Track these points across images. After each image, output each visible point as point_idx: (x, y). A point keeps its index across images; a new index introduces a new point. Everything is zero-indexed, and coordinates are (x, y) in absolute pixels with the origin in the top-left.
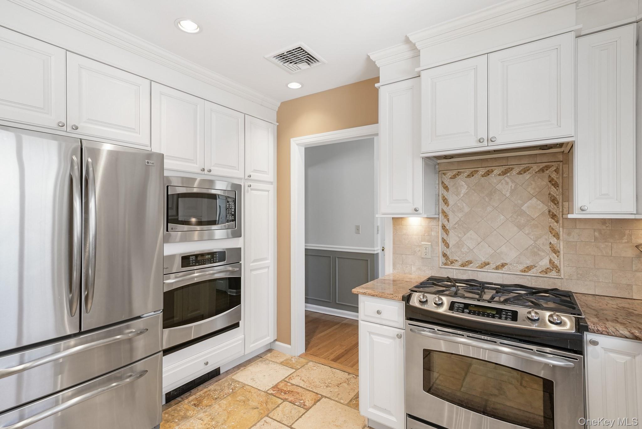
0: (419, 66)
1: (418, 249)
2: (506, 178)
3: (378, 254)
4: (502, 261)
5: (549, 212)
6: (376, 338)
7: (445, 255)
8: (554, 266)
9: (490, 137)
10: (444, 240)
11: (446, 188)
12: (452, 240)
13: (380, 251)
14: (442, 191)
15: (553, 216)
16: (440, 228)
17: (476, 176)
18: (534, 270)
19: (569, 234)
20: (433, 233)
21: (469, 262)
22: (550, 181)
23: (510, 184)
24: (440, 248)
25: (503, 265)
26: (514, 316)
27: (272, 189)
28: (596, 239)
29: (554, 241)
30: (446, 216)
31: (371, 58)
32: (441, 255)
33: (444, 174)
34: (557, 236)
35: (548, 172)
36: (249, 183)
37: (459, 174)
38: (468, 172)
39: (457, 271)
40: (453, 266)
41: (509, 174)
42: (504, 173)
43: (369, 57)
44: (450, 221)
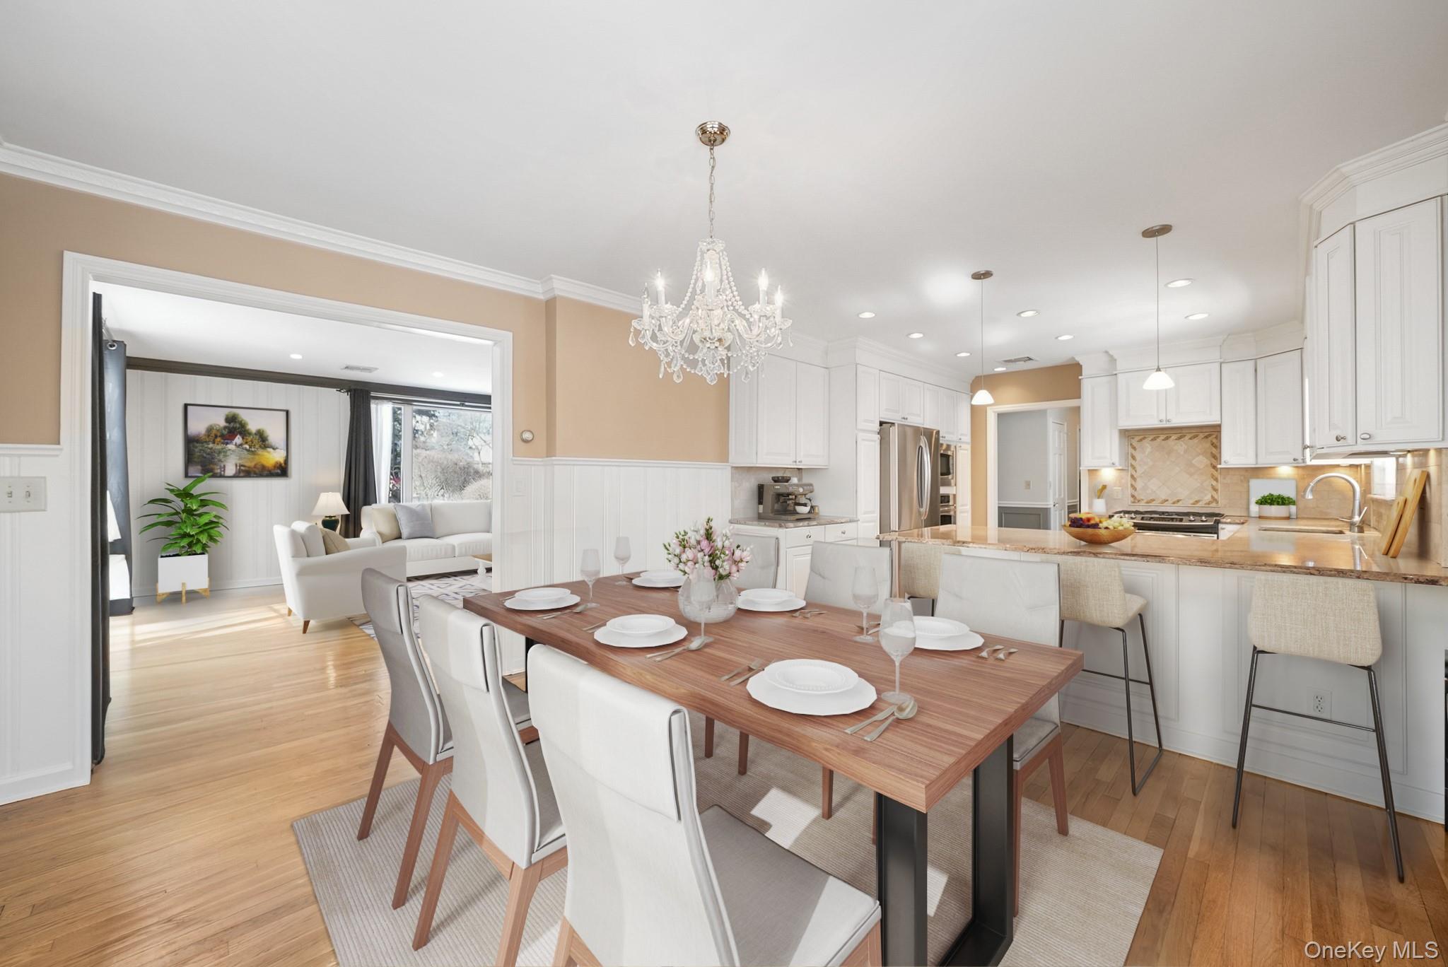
0: (1116, 370)
2: (1181, 442)
3: (1050, 508)
4: (1180, 497)
5: (1213, 464)
7: (1133, 496)
8: (1214, 500)
9: (1168, 419)
10: (1132, 486)
11: (1134, 448)
12: (1139, 485)
13: (1052, 506)
14: (1131, 450)
15: (1214, 467)
16: (1129, 476)
17: (1158, 440)
18: (1201, 503)
19: (1225, 478)
20: (1123, 481)
21: (1153, 500)
22: (1212, 444)
23: (1184, 446)
24: (1130, 491)
25: (1178, 501)
27: (969, 447)
28: (1242, 481)
29: (1214, 483)
30: (1134, 467)
31: (1074, 357)
32: (1130, 496)
33: (1133, 438)
34: (1216, 480)
35: (1210, 438)
37: (1144, 438)
38: (1152, 437)
39: (1143, 507)
40: (1140, 503)
42: (1179, 438)
44: (1137, 472)
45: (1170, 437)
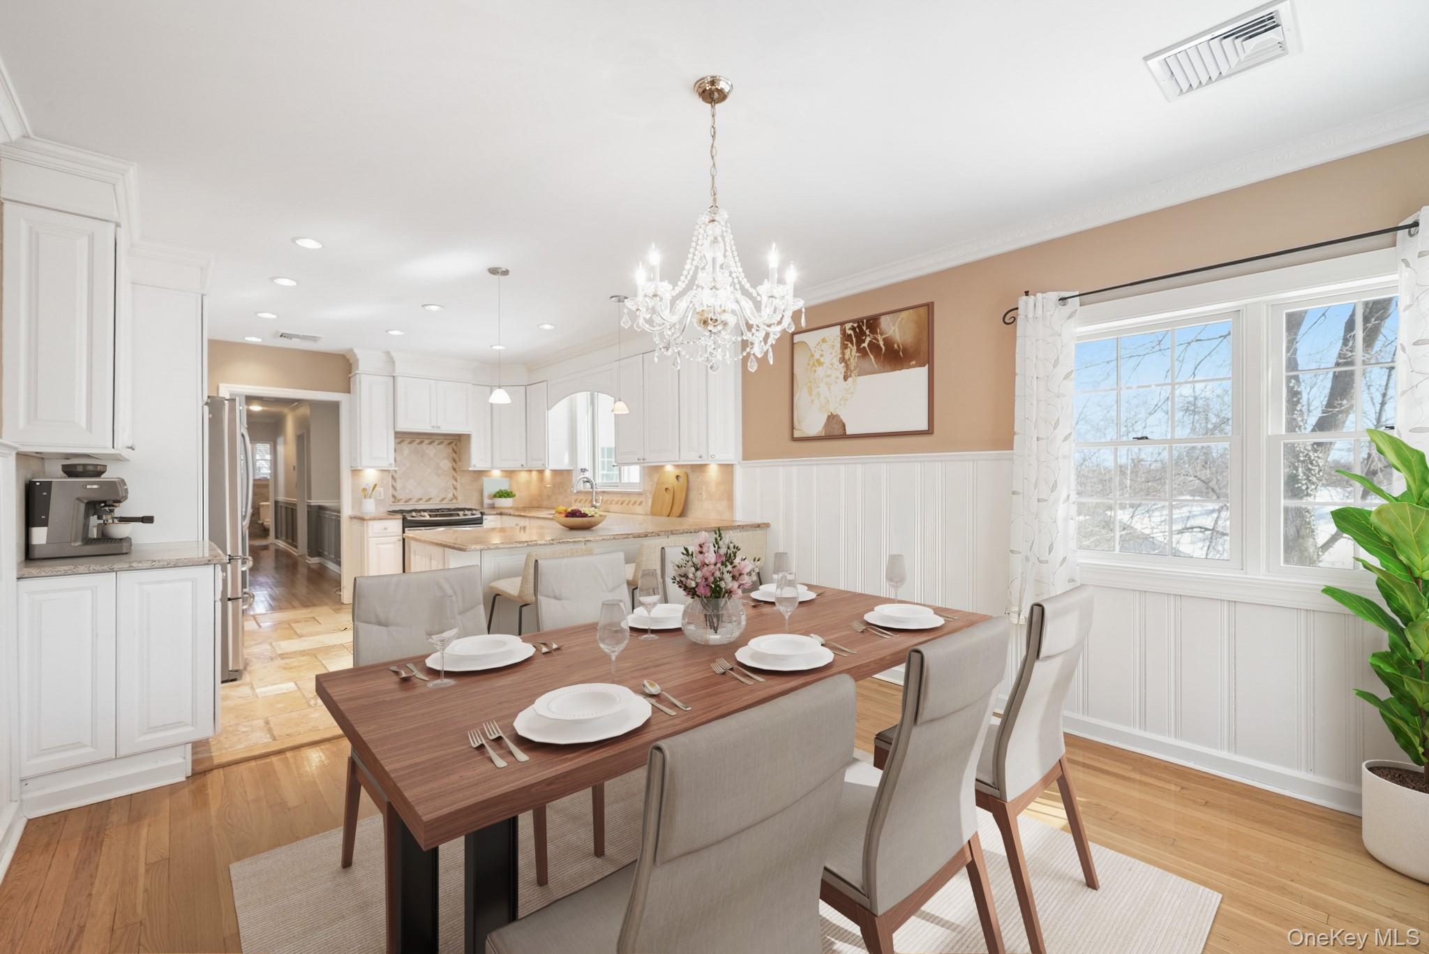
0: (395, 373)
2: (430, 448)
4: (429, 497)
5: (454, 465)
6: (381, 546)
7: (394, 496)
8: (455, 497)
9: (438, 425)
10: (393, 486)
12: (399, 485)
15: (454, 469)
16: (390, 478)
17: (416, 444)
18: (446, 500)
19: (462, 479)
20: (385, 482)
21: (410, 499)
22: (453, 450)
23: (433, 450)
24: (391, 491)
25: (430, 499)
26: (458, 515)
29: (455, 483)
32: (391, 496)
34: (456, 480)
35: (452, 445)
37: (403, 441)
38: (409, 440)
39: (402, 506)
40: (400, 503)
41: (432, 446)
42: (430, 443)
43: (352, 350)
44: (397, 472)
45: (423, 441)
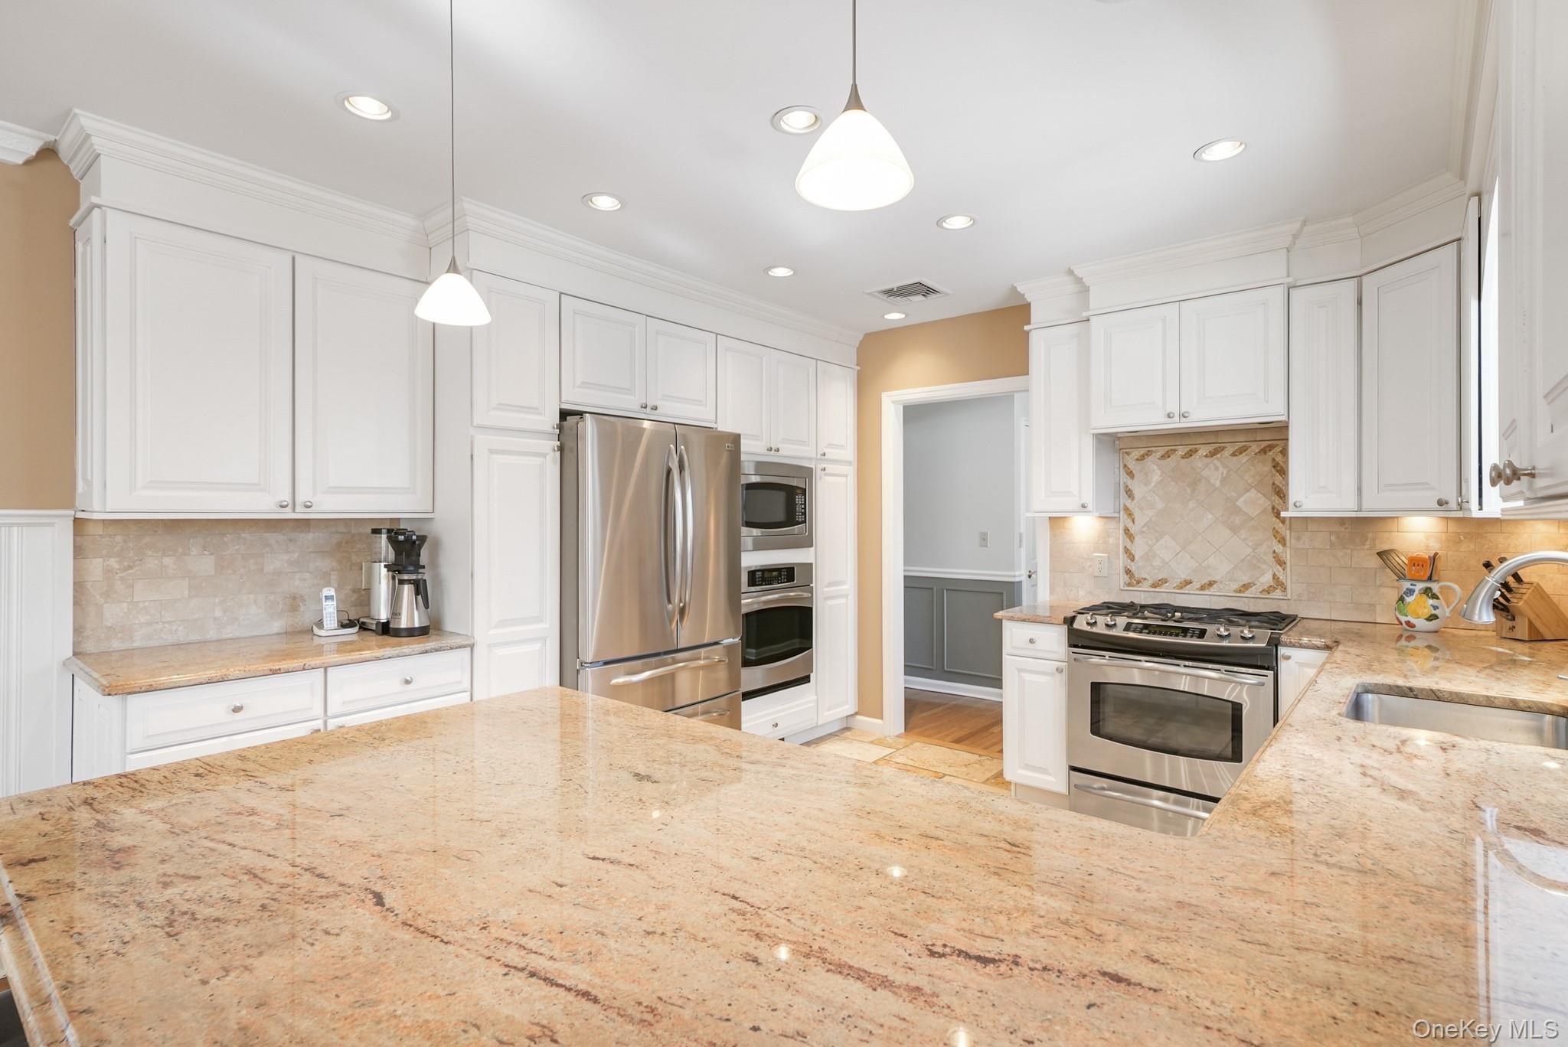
0: (1088, 309)
1: (1089, 563)
2: (1216, 462)
3: (1021, 582)
4: (1210, 579)
5: (1273, 508)
6: (1027, 677)
7: (1128, 572)
8: (1278, 584)
9: (1182, 411)
10: (1127, 551)
11: (1130, 474)
12: (1139, 550)
13: (1024, 578)
14: (1125, 478)
15: (1277, 515)
16: (1122, 531)
17: (1174, 456)
18: (1252, 589)
19: (1298, 539)
20: (1111, 540)
21: (1164, 581)
22: (1274, 467)
23: (1221, 469)
24: (1122, 561)
25: (1211, 584)
27: (851, 471)
28: (1332, 545)
29: (1279, 548)
30: (1129, 514)
31: (1019, 289)
32: (1122, 571)
33: (1128, 454)
34: (1282, 541)
35: (1271, 453)
36: (824, 466)
37: (1149, 453)
38: (1162, 451)
39: (1146, 594)
40: (1141, 587)
41: (1219, 455)
42: (1212, 454)
43: (1015, 288)
44: (1136, 522)
45: (1197, 450)
